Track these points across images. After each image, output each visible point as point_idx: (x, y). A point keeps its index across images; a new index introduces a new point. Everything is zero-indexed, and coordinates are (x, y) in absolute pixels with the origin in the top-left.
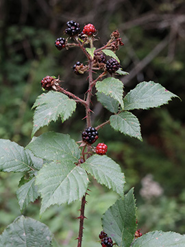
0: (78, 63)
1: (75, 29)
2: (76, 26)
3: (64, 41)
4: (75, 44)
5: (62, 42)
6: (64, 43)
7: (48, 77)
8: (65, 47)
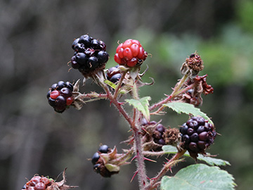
0: (105, 147)
1: (96, 54)
2: (97, 48)
3: (70, 88)
4: (96, 95)
5: (65, 90)
6: (70, 95)
7: (37, 178)
8: (72, 103)
